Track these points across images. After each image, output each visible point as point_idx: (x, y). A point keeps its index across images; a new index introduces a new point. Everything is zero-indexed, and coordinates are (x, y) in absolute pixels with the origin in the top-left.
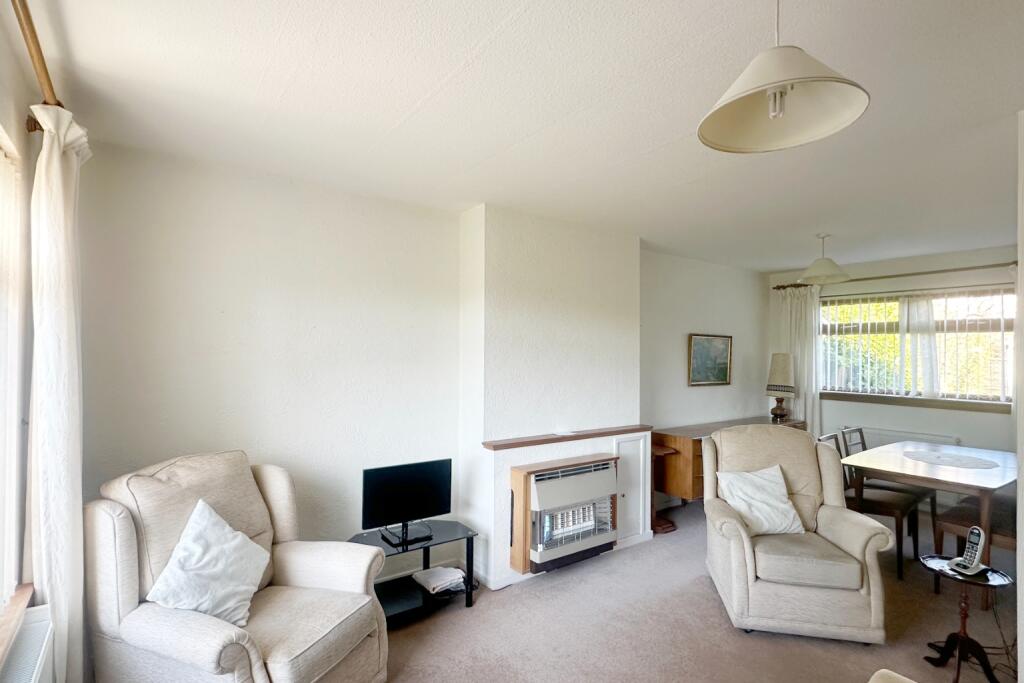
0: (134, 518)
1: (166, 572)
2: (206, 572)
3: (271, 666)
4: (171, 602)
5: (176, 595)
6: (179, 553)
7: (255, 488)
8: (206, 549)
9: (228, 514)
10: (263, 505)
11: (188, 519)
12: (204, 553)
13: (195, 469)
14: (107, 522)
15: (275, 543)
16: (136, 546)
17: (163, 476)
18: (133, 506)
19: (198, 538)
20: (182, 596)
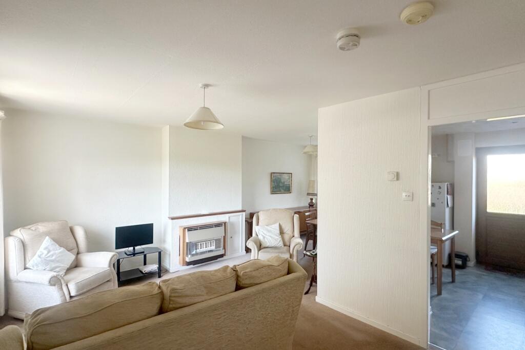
0: (22, 242)
1: (34, 258)
2: (48, 259)
3: (69, 285)
4: (35, 267)
5: (37, 265)
6: (38, 253)
7: (70, 233)
8: (49, 252)
9: (59, 242)
10: (73, 240)
11: (42, 243)
12: (48, 253)
13: (45, 226)
14: (12, 242)
15: (78, 253)
16: (23, 251)
17: (33, 228)
18: (22, 238)
19: (46, 248)
20: (39, 265)
